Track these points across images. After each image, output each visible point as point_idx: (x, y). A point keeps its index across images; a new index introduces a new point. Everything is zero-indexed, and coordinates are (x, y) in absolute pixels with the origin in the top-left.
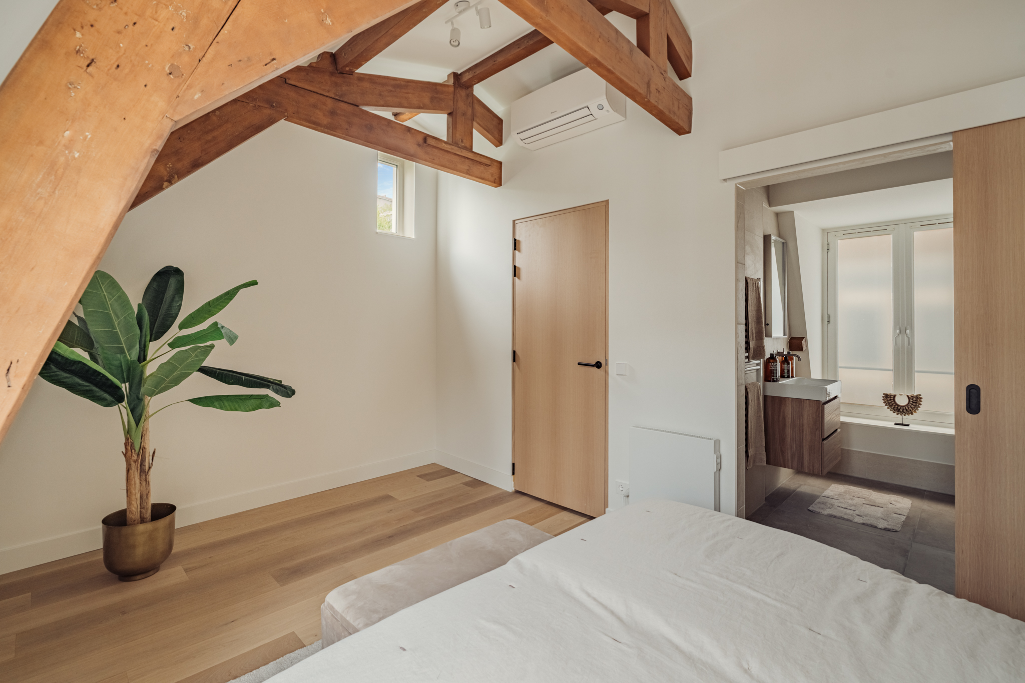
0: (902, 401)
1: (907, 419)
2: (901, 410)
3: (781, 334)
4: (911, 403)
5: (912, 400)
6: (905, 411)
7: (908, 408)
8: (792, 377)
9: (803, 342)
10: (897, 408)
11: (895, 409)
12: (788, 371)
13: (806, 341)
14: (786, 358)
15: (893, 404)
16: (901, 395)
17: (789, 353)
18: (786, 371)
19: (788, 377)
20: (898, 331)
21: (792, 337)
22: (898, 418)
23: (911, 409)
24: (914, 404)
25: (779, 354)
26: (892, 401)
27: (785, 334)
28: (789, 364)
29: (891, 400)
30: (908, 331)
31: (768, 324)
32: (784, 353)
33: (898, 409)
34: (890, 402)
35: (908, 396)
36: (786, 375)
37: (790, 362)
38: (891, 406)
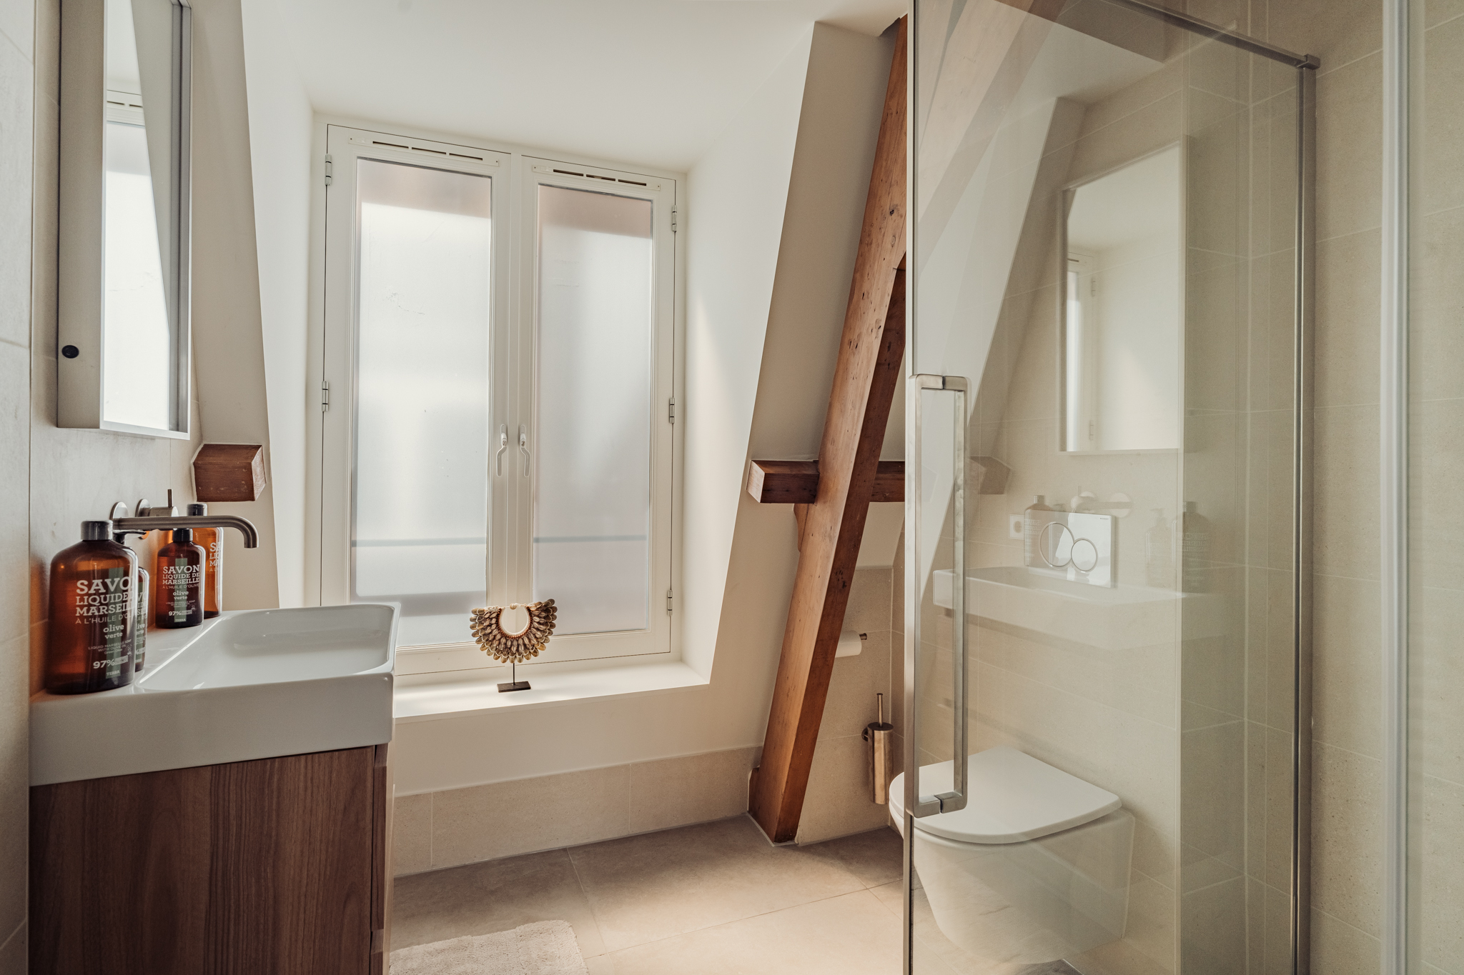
0: (514, 624)
1: (525, 669)
2: (514, 649)
3: (156, 417)
4: (536, 625)
5: (537, 619)
6: (522, 649)
7: (530, 640)
8: (211, 614)
9: (256, 463)
10: (505, 644)
11: (502, 647)
12: (193, 592)
13: (266, 462)
14: (181, 537)
15: (495, 636)
16: (513, 608)
17: (195, 510)
18: (181, 596)
19: (192, 621)
20: (503, 436)
21: (207, 447)
22: (504, 669)
23: (534, 641)
24: (542, 627)
25: (144, 519)
26: (494, 627)
27: (178, 425)
28: (194, 559)
29: (490, 625)
30: (523, 437)
31: (71, 352)
32: (175, 513)
33: (506, 647)
34: (488, 631)
35: (528, 609)
36: (181, 614)
37: (202, 551)
38: (490, 642)
